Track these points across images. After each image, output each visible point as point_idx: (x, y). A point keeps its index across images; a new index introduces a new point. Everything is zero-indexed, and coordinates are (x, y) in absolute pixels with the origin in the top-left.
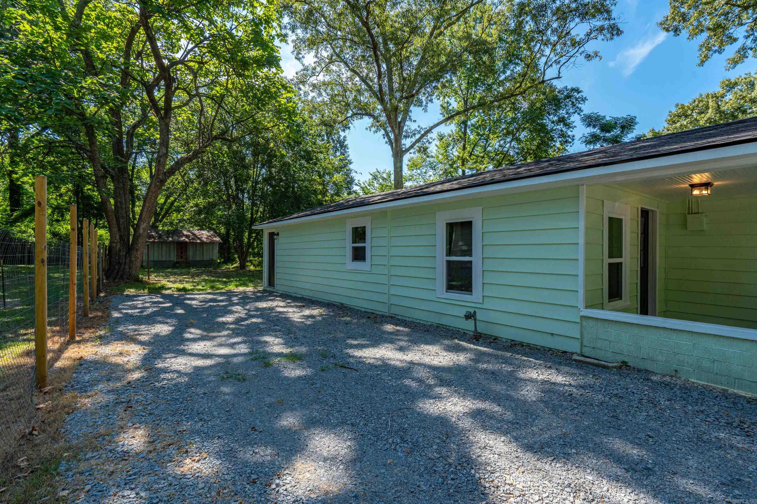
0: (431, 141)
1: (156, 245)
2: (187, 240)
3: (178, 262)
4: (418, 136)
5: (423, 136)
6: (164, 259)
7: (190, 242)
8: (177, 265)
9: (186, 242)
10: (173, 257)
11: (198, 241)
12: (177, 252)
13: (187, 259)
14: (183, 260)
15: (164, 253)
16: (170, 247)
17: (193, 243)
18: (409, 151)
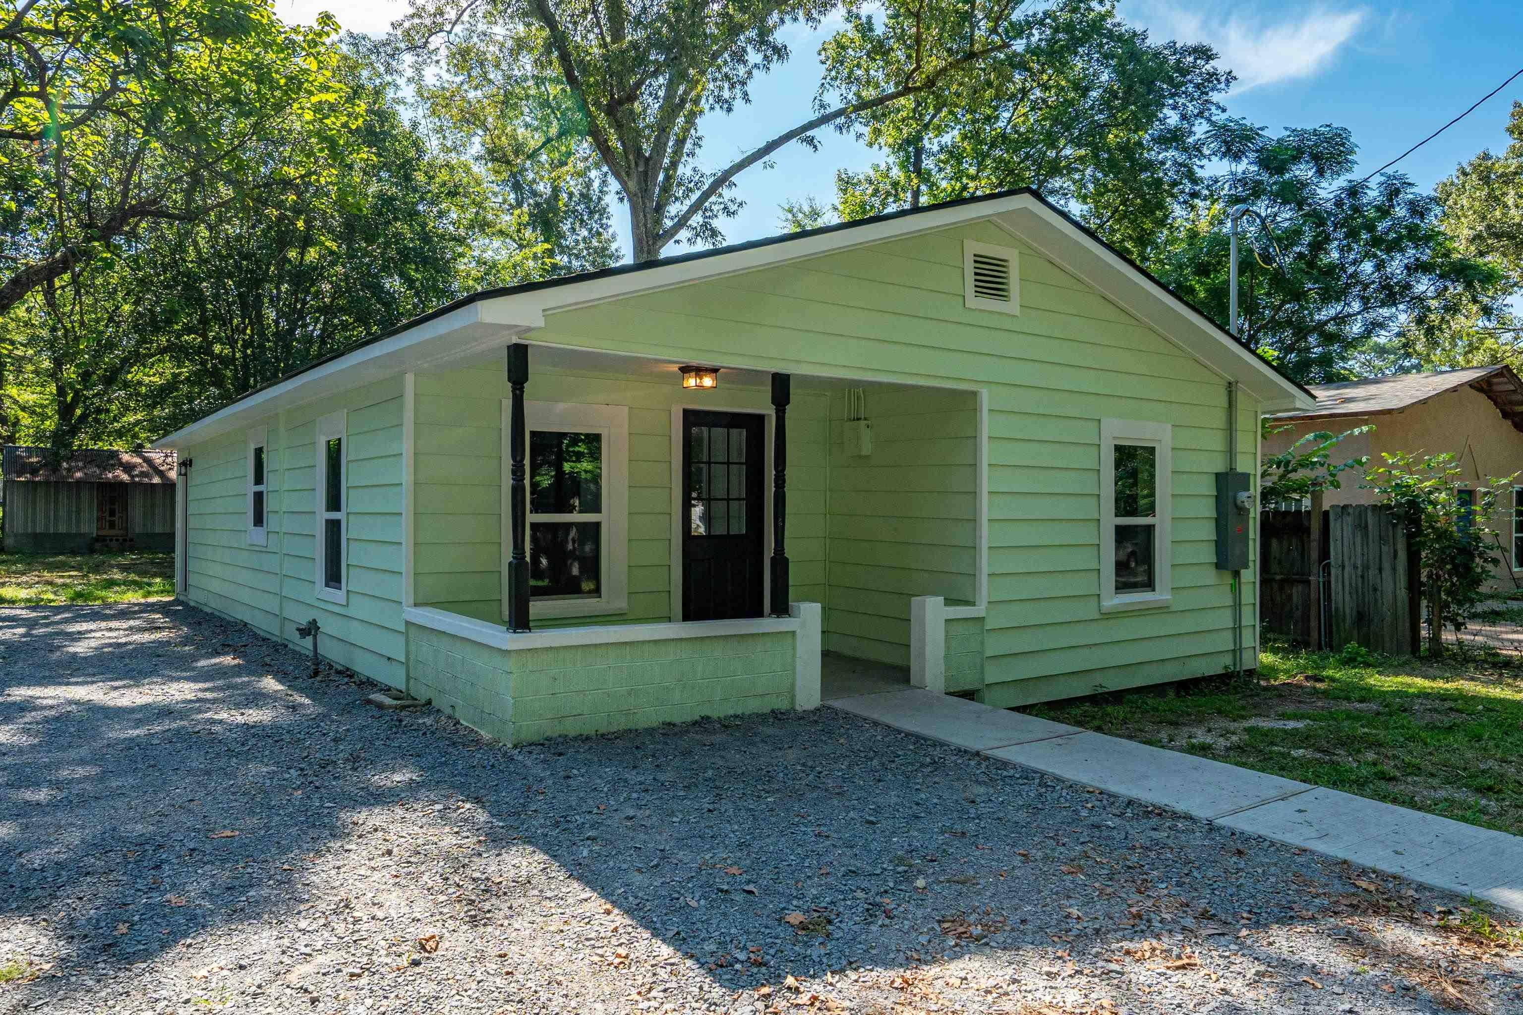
0: (733, 208)
1: (41, 492)
2: (125, 477)
3: (99, 539)
4: (695, 196)
5: (706, 195)
6: (62, 529)
7: (134, 484)
8: (98, 546)
9: (122, 484)
10: (89, 527)
11: (156, 480)
12: (100, 509)
13: (127, 528)
14: (112, 532)
15: (63, 513)
16: (79, 497)
17: (140, 484)
18: (672, 236)
